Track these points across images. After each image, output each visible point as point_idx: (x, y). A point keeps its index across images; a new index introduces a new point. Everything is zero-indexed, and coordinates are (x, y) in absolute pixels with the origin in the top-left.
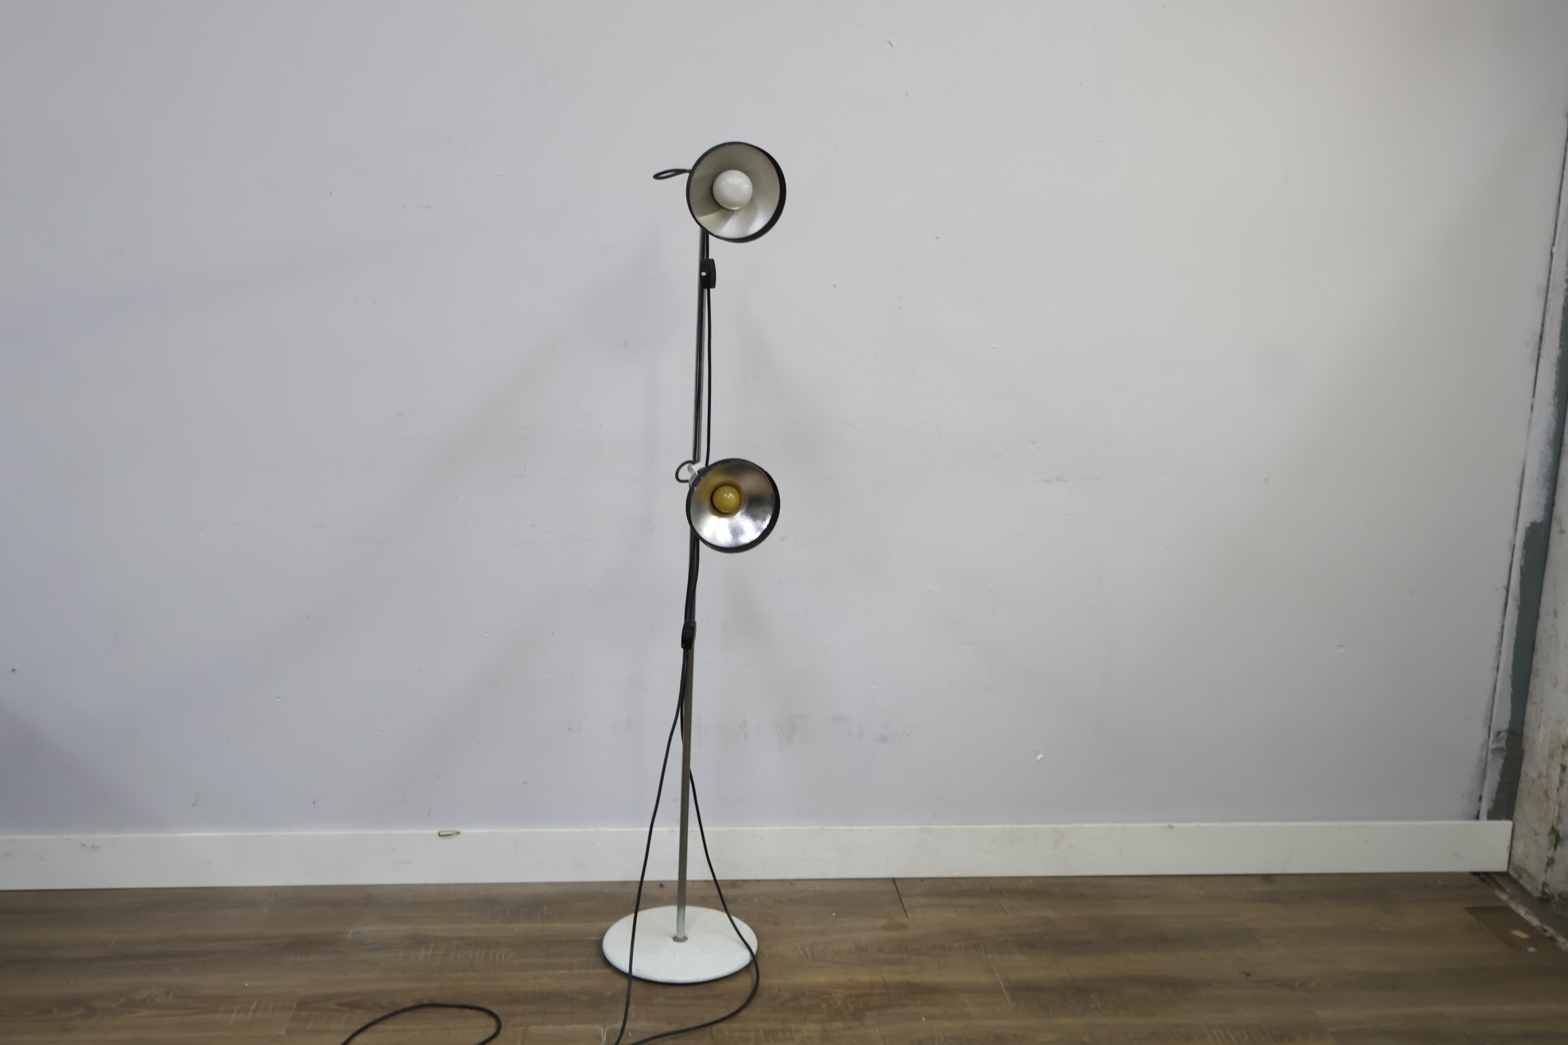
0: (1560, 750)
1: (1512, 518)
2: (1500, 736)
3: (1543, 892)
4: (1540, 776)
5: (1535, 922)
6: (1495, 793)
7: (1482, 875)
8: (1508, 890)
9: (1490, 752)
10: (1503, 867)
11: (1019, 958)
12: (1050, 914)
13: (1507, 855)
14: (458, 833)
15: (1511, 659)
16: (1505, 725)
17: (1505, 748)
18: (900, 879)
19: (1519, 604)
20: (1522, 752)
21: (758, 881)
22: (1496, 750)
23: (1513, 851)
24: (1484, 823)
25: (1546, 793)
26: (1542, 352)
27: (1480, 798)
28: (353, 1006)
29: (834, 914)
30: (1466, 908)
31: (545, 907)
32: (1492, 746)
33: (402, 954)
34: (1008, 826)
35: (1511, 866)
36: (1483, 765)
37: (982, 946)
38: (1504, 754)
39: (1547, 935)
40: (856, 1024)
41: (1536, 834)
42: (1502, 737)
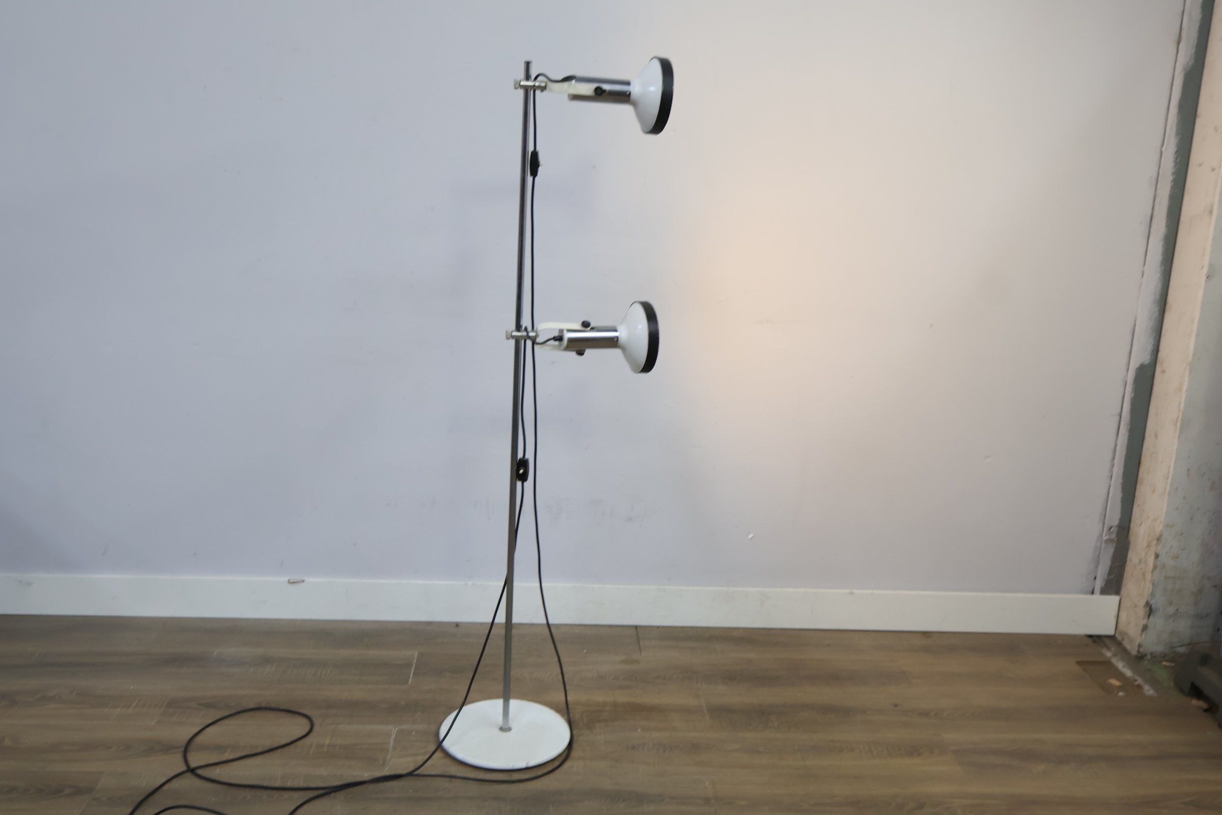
0: (1155, 542)
1: (1125, 360)
3: (1138, 651)
4: (1140, 562)
5: (1128, 673)
6: (1106, 574)
7: (1094, 637)
8: (1112, 649)
9: (1103, 543)
10: (1111, 632)
11: (721, 688)
12: (751, 656)
13: (1115, 622)
14: (303, 581)
15: (1121, 470)
16: (1116, 522)
17: (1115, 539)
18: (641, 627)
19: (1129, 427)
20: (1129, 543)
22: (1107, 541)
23: (1119, 620)
24: (1097, 597)
25: (1144, 575)
26: (1152, 230)
27: (1095, 578)
28: (208, 706)
29: (585, 651)
30: (1076, 662)
31: (366, 639)
32: (1105, 538)
33: (252, 670)
34: (725, 589)
35: (1116, 631)
36: (1098, 552)
37: (694, 678)
38: (1114, 545)
39: (1136, 683)
41: (1136, 606)
42: (1113, 531)
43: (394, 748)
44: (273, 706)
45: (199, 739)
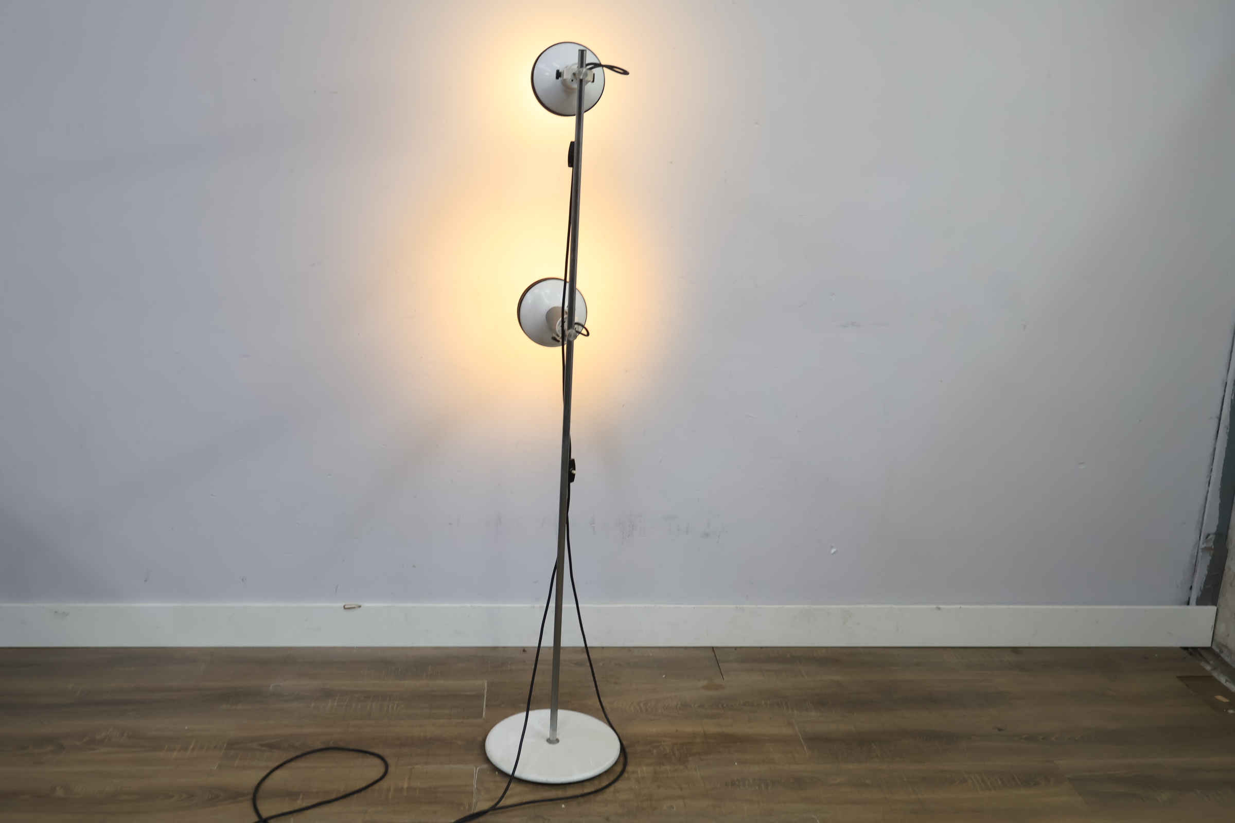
2: (1209, 538)
5: (1233, 688)
6: (1203, 584)
7: (1190, 650)
8: (1211, 662)
9: (1200, 551)
10: (1209, 645)
11: (814, 714)
12: (838, 678)
13: (1211, 634)
14: (360, 607)
16: (1213, 529)
17: (1213, 547)
18: (717, 648)
19: (1228, 431)
20: (1226, 551)
21: (603, 648)
22: (1206, 549)
23: (1216, 631)
24: (1193, 608)
27: (1191, 588)
28: (272, 746)
29: (664, 676)
30: (1178, 677)
31: (430, 668)
32: (1202, 546)
33: (313, 705)
34: (806, 606)
35: (1214, 643)
36: (1194, 561)
37: (784, 703)
38: (1212, 552)
40: (682, 767)
42: (1210, 539)
43: (479, 791)
44: (341, 745)
45: (268, 783)
